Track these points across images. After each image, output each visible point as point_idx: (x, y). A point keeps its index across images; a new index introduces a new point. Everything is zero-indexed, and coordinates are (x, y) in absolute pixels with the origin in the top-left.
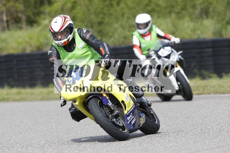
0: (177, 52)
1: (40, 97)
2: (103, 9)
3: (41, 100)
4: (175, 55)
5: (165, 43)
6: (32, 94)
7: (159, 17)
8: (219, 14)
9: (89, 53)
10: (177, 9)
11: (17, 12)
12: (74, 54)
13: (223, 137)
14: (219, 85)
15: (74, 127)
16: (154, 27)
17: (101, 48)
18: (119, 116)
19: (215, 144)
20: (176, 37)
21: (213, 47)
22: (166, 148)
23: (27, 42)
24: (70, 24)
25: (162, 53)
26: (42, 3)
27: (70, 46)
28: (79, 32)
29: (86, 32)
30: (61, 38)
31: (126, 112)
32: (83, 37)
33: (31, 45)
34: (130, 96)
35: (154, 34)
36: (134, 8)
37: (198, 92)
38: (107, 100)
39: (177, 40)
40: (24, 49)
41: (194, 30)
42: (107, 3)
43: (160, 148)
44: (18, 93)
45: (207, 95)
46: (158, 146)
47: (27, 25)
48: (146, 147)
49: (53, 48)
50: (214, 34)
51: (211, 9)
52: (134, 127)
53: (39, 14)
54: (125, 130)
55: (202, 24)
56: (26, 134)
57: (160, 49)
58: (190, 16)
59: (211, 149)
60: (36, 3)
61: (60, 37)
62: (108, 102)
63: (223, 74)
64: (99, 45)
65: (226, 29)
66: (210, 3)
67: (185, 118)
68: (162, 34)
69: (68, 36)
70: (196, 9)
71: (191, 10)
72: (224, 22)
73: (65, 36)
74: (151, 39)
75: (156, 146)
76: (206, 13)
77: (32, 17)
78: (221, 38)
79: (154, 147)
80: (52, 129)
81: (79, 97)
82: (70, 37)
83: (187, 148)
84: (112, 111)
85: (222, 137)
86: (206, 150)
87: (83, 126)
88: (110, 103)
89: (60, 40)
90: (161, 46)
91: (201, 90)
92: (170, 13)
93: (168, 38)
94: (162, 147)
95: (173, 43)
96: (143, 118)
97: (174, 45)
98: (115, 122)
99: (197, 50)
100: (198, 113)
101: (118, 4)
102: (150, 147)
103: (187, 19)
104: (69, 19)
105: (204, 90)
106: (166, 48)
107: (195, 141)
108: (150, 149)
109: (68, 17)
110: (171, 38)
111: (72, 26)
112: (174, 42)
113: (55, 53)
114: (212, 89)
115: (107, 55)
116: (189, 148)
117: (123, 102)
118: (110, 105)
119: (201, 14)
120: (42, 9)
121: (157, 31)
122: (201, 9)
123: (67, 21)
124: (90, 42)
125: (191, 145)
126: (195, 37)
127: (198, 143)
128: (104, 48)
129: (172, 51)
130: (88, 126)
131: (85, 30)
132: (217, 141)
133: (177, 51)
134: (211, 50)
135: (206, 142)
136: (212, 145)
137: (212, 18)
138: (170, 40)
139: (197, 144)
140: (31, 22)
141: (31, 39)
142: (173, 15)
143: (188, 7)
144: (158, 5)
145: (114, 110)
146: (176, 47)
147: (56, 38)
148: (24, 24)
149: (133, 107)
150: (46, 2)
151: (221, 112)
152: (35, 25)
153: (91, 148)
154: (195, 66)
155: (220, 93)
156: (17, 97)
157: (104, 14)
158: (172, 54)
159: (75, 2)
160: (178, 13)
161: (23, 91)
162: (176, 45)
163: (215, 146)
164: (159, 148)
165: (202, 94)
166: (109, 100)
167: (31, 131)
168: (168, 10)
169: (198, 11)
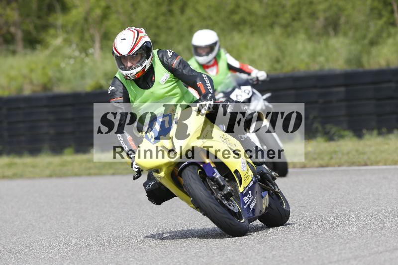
0: (263, 95)
1: (48, 172)
2: (156, 19)
3: (50, 176)
4: (258, 100)
5: (242, 79)
6: (34, 166)
7: (253, 32)
8: (357, 27)
9: (177, 90)
10: (285, 18)
11: (7, 23)
12: (152, 92)
13: (365, 241)
14: (357, 151)
15: (107, 223)
16: (223, 52)
17: (199, 83)
18: (232, 196)
19: (351, 253)
20: (260, 70)
21: (345, 85)
22: (266, 260)
23: (25, 77)
24: (146, 42)
25: (237, 96)
26: (51, 9)
27: (146, 80)
28: (160, 55)
29: (171, 56)
30: (132, 66)
31: (241, 189)
32: (167, 63)
33: (31, 83)
34: (248, 162)
35: (222, 65)
36: (211, 18)
37: (321, 162)
38: (212, 168)
39: (262, 75)
40: (21, 89)
41: (313, 56)
42: (164, 8)
43: (256, 260)
44: (10, 165)
45: (337, 168)
46: (252, 256)
47: (25, 47)
48: (231, 258)
49: (118, 82)
50: (348, 61)
51: (343, 20)
52: (254, 215)
53: (45, 27)
54: (242, 220)
55: (327, 45)
56: (24, 235)
57: (233, 90)
58: (307, 31)
59: (344, 260)
60: (40, 9)
61: (129, 64)
62: (214, 173)
63: (365, 131)
64: (196, 78)
65: (369, 53)
66: (341, 10)
67: (298, 207)
68: (236, 64)
69: (144, 62)
70: (317, 18)
71: (308, 21)
72: (366, 41)
73: (138, 63)
74: (217, 72)
75: (250, 255)
76: (333, 26)
77: (34, 33)
78: (361, 69)
79: (245, 257)
80: (69, 228)
81: (166, 164)
82: (147, 63)
83: (303, 259)
84: (221, 188)
85: (362, 240)
86: (335, 262)
87: (122, 222)
88: (217, 174)
89: (130, 68)
90: (234, 84)
91: (326, 158)
92: (272, 26)
93: (247, 70)
94: (259, 258)
95: (255, 79)
96: (266, 199)
97: (257, 84)
98: (228, 205)
99: (319, 91)
100: (320, 199)
101: (183, 10)
102: (238, 257)
103: (302, 36)
104: (145, 34)
105: (331, 158)
106: (243, 88)
107: (316, 247)
108: (239, 261)
109: (143, 30)
110: (252, 71)
111: (149, 46)
112: (257, 78)
113: (120, 91)
114: (345, 158)
115: (210, 95)
116: (305, 259)
117: (236, 171)
118: (217, 177)
119: (325, 27)
120: (51, 19)
121: (227, 58)
122: (326, 19)
123: (141, 37)
124: (178, 73)
125: (309, 254)
126: (315, 67)
127: (321, 251)
128: (204, 82)
129: (254, 93)
130: (131, 221)
131: (170, 52)
132: (355, 247)
133: (263, 92)
134: (342, 89)
135: (335, 248)
136: (345, 253)
137: (345, 34)
138: (249, 74)
139: (319, 253)
140: (32, 42)
141: (32, 70)
142: (278, 30)
143: (303, 15)
144: (251, 13)
145: (224, 186)
146: (259, 86)
147: (124, 65)
148: (19, 46)
149: (252, 181)
150: (58, 7)
151: (359, 197)
152: (39, 47)
153: (136, 259)
154: (315, 118)
155: (360, 165)
156: (9, 172)
157: (158, 27)
158: (253, 99)
159: (108, 7)
160: (285, 27)
161: (18, 160)
162: (260, 83)
163: (350, 255)
164: (255, 258)
165: (327, 166)
166: (215, 170)
167: (33, 230)
168: (268, 21)
169: (320, 23)
